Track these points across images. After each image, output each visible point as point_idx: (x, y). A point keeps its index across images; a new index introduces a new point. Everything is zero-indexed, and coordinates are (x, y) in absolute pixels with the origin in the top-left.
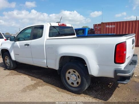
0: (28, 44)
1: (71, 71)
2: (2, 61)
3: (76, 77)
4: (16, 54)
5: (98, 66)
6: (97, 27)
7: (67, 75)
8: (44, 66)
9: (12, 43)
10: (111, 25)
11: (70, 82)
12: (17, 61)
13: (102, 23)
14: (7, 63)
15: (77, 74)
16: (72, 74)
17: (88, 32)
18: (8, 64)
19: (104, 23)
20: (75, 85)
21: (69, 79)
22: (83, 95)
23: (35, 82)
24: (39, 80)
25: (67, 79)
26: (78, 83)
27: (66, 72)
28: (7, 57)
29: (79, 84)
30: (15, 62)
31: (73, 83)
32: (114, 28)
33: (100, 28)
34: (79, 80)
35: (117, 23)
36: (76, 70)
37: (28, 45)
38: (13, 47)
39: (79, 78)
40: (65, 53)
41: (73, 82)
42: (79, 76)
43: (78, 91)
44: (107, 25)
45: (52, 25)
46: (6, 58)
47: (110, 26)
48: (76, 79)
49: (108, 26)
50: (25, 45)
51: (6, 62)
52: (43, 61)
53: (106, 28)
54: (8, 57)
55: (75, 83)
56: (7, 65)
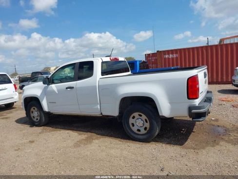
0: (72, 86)
1: (136, 114)
3: (142, 122)
4: (49, 103)
5: (169, 104)
6: (151, 58)
7: (131, 121)
8: (97, 114)
9: (44, 87)
10: (172, 54)
11: (135, 129)
12: (51, 112)
13: (158, 51)
14: (34, 117)
15: (144, 117)
16: (138, 119)
17: (140, 66)
18: (36, 118)
19: (160, 51)
20: (143, 131)
21: (133, 125)
22: (154, 143)
25: (131, 126)
26: (145, 129)
27: (129, 117)
28: (34, 109)
29: (148, 129)
30: (49, 115)
31: (139, 130)
32: (177, 58)
33: (156, 60)
34: (147, 125)
35: (180, 50)
36: (142, 113)
37: (71, 88)
38: (45, 92)
39: (147, 122)
40: (127, 94)
41: (139, 128)
42: (147, 119)
43: (147, 138)
44: (165, 55)
46: (32, 110)
47: (171, 56)
48: (143, 124)
49: (167, 56)
50: (67, 88)
51: (32, 115)
52: (96, 107)
53: (165, 59)
54: (37, 107)
55: (142, 130)
56: (35, 120)
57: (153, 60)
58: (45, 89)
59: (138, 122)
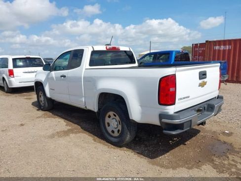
1: (111, 113)
2: (36, 100)
3: (116, 123)
4: (51, 89)
5: (140, 107)
6: (198, 49)
7: (107, 120)
8: (83, 107)
9: (47, 74)
10: (225, 45)
11: (109, 129)
12: (53, 98)
13: (207, 41)
14: (41, 101)
15: (118, 118)
16: (113, 119)
20: (116, 134)
21: (109, 125)
22: (125, 149)
23: (70, 128)
24: (76, 125)
25: (107, 125)
26: (119, 131)
27: (106, 115)
29: (120, 132)
30: (50, 100)
31: (113, 132)
33: (203, 51)
34: (120, 127)
35: (235, 41)
36: (116, 113)
37: (64, 76)
38: (48, 78)
39: (120, 124)
40: (103, 89)
41: (114, 130)
42: (120, 121)
44: (216, 45)
45: (95, 50)
46: (40, 94)
47: (222, 47)
48: (117, 125)
49: (217, 48)
50: (61, 76)
51: (40, 99)
52: (81, 99)
53: (215, 51)
54: (42, 92)
55: (116, 131)
56: (42, 104)
57: (200, 52)
58: (48, 75)
59: (113, 123)
